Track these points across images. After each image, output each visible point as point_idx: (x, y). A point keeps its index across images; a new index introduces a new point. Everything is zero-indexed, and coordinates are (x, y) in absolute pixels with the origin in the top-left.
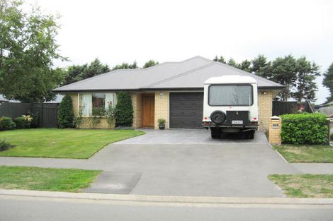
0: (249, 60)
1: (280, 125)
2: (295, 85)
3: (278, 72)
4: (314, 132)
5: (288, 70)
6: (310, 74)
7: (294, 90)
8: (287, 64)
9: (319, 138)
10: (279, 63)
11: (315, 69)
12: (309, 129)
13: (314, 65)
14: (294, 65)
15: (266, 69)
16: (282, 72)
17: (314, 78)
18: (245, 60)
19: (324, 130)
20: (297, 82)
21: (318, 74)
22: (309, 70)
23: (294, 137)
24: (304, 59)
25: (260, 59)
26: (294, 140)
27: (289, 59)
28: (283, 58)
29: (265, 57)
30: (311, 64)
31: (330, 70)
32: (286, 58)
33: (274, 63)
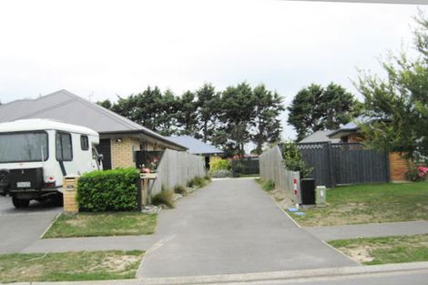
0: (192, 91)
1: (76, 186)
2: (255, 125)
3: (227, 107)
4: (118, 194)
5: (241, 104)
6: (271, 108)
7: (254, 131)
8: (240, 95)
9: (124, 201)
10: (231, 93)
11: (278, 101)
12: (110, 190)
13: (276, 96)
14: (249, 97)
15: (213, 103)
16: (233, 107)
17: (277, 114)
18: (186, 91)
19: (132, 190)
20: (257, 119)
21: (281, 108)
22: (270, 103)
23: (91, 202)
24: (263, 88)
25: (206, 88)
26: (90, 206)
27: (243, 88)
28: (236, 86)
29: (213, 86)
30: (273, 94)
31: (294, 102)
32: (239, 87)
33: (225, 93)
